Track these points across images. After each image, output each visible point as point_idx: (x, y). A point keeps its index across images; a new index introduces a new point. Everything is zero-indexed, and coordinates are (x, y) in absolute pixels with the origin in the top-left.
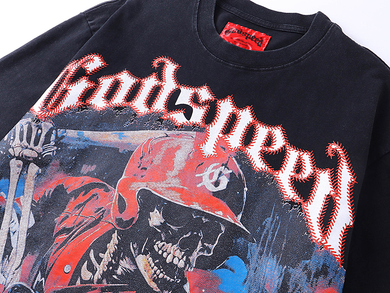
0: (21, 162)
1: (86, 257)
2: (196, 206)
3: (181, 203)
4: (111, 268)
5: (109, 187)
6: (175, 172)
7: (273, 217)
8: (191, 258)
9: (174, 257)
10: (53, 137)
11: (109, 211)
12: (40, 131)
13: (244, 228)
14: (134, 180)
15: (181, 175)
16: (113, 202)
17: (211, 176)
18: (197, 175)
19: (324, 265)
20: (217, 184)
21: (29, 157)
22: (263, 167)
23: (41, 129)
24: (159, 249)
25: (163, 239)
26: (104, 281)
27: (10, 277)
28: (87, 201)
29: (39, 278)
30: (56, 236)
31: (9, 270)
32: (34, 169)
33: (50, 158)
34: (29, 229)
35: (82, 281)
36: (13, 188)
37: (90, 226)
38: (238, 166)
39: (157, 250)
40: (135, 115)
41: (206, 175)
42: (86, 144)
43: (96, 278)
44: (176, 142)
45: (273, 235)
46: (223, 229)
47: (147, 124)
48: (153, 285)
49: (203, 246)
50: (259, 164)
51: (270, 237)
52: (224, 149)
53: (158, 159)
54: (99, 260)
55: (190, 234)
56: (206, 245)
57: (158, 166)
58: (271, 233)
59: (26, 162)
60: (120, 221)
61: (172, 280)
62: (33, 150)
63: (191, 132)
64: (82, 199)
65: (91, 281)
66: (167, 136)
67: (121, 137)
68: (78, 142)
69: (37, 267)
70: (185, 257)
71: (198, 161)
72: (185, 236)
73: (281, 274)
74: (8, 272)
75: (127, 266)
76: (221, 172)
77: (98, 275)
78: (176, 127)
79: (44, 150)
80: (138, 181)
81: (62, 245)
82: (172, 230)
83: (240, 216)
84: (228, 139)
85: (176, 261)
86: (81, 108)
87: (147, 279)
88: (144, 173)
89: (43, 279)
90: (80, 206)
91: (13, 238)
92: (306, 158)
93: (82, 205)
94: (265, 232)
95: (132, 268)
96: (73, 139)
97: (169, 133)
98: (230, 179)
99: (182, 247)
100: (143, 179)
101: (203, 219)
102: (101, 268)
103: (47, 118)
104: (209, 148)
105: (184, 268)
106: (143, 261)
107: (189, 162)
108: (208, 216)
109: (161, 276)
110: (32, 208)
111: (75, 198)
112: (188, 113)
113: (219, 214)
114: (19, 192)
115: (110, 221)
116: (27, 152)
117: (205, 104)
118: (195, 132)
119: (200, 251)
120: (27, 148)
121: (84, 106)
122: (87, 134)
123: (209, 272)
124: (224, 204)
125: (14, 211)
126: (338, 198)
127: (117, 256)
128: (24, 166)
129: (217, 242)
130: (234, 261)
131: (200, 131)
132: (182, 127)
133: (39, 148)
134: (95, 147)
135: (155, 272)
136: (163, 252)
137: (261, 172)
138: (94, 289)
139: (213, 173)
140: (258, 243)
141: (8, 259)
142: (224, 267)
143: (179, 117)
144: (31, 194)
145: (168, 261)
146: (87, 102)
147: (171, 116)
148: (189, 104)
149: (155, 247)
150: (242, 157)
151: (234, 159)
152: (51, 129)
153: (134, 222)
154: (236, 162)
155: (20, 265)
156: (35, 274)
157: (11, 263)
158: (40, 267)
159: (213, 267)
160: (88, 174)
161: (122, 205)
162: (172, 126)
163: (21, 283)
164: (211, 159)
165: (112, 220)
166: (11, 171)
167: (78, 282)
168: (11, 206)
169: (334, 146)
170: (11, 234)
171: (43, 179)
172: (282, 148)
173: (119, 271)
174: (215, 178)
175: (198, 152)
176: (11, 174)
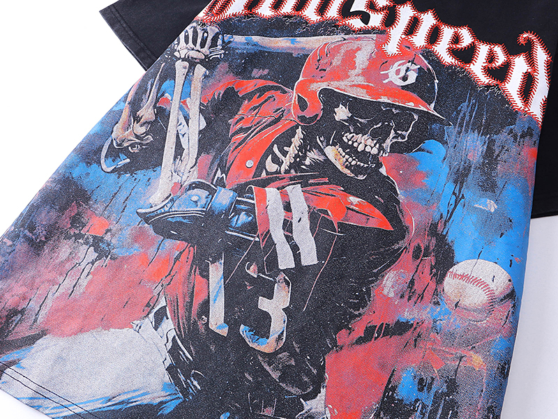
0: (187, 64)
1: (270, 151)
2: (384, 99)
3: (368, 98)
4: (298, 160)
5: (286, 89)
6: (358, 70)
7: (469, 101)
8: (384, 145)
9: (366, 146)
10: (220, 42)
11: (289, 110)
12: (206, 35)
13: (439, 115)
14: (312, 81)
15: (365, 73)
16: (293, 102)
17: (398, 72)
18: (382, 73)
19: (529, 128)
20: (405, 78)
21: (196, 59)
22: (453, 61)
23: (207, 33)
24: (349, 140)
25: (352, 131)
26: (292, 171)
27: (186, 175)
28: (263, 103)
29: (219, 174)
30: (232, 136)
31: (183, 169)
32: (200, 70)
33: (218, 60)
34: (200, 132)
35: (268, 173)
36: (178, 88)
37: (269, 125)
38: (426, 62)
39: (346, 141)
40: (307, 23)
41: (392, 72)
42: (256, 48)
43: (283, 169)
44: (355, 45)
45: (471, 116)
46: (416, 117)
47: (321, 30)
48: (347, 172)
49: (396, 133)
50: (448, 59)
51: (467, 118)
52: (409, 48)
53: (337, 61)
54: (285, 154)
55: (380, 124)
56: (400, 132)
57: (338, 67)
58: (468, 114)
59: (192, 63)
60: (302, 119)
61: (366, 165)
62: (199, 52)
63: (371, 35)
64: (256, 101)
65: (278, 172)
66: (345, 40)
67: (293, 42)
68: (247, 47)
69: (216, 164)
70: (378, 145)
71: (381, 60)
72: (375, 127)
73: (485, 143)
74: (182, 171)
75: (316, 157)
76: (408, 68)
77: (284, 167)
78: (354, 31)
79: (211, 53)
80: (317, 82)
81: (240, 144)
82: (361, 123)
83: (433, 105)
84: (412, 39)
85: (368, 149)
86: (246, 16)
87: (339, 167)
88: (323, 74)
89: (224, 175)
90: (255, 108)
91: (184, 141)
92: (498, 50)
93: (258, 107)
94: (461, 115)
95: (322, 158)
96: (241, 43)
97: (346, 37)
98: (419, 73)
99: (373, 136)
100: (322, 79)
101: (393, 110)
102: (287, 161)
103: (212, 23)
104: (392, 48)
105: (378, 154)
106: (331, 152)
107: (372, 62)
108: (398, 107)
109: (354, 163)
110: (201, 111)
111: (249, 101)
112: (365, 18)
113: (411, 105)
114: (186, 94)
115: (292, 119)
116: (193, 54)
117: (383, 10)
118: (375, 35)
119: (393, 138)
120: (193, 49)
121: (251, 14)
122: (256, 39)
123: (406, 155)
124: (415, 95)
125: (180, 112)
126: (536, 74)
127: (303, 148)
128: (190, 68)
129: (411, 128)
130: (431, 144)
131: (381, 33)
132: (360, 31)
133: (206, 50)
134: (264, 52)
135: (347, 160)
136: (353, 142)
137: (451, 66)
138: (282, 179)
139: (399, 69)
140: (455, 126)
141: (180, 159)
142: (420, 150)
143: (357, 23)
144: (198, 97)
145: (359, 150)
146: (254, 11)
147: (347, 22)
148: (365, 10)
149: (344, 138)
150: (428, 54)
151: (420, 56)
152: (217, 34)
153: (318, 119)
154: (423, 58)
155: (196, 164)
156: (214, 171)
157: (184, 163)
158: (219, 165)
159: (409, 150)
160: (261, 78)
161: (302, 104)
162: (348, 30)
163: (199, 180)
164: (395, 58)
165: (293, 117)
166: (177, 72)
167: (264, 175)
168: (177, 109)
169: (525, 36)
170: (181, 136)
171: (211, 81)
172: (471, 44)
173: (307, 162)
174: (402, 74)
175: (381, 52)
176: (177, 75)
